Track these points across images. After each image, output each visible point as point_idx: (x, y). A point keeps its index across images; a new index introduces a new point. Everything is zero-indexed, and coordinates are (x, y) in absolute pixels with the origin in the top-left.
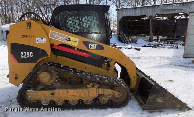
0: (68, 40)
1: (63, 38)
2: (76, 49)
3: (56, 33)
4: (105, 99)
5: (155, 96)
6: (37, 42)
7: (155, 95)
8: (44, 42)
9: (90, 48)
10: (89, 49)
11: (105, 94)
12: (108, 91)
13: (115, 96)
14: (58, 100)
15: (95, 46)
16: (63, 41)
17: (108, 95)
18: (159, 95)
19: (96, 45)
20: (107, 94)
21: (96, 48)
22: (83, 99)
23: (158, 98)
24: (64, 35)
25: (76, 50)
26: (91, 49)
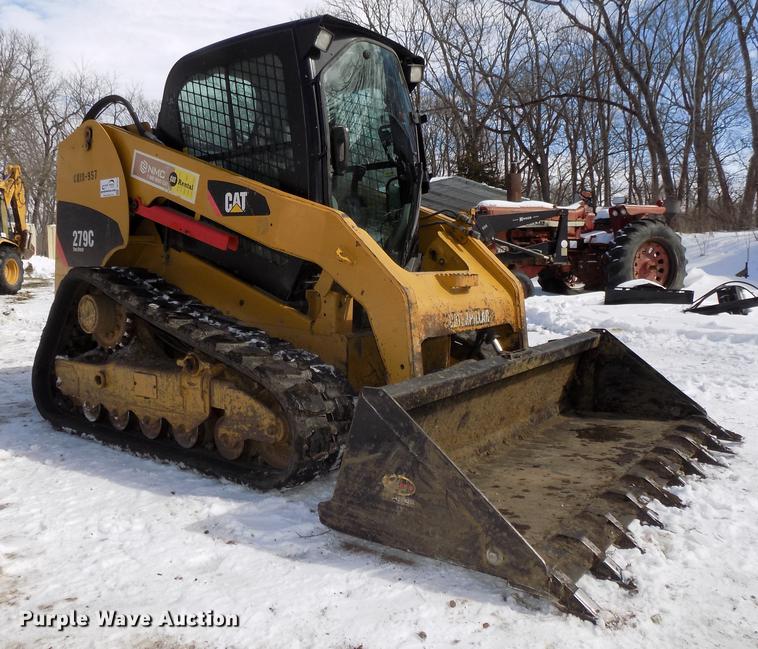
0: (173, 179)
1: (162, 174)
2: (197, 217)
3: (147, 159)
4: (228, 433)
5: (372, 457)
6: (102, 195)
7: (371, 452)
8: (115, 194)
9: (228, 210)
10: (225, 214)
11: (228, 413)
12: (238, 398)
13: (260, 429)
14: (114, 407)
15: (241, 198)
16: (161, 185)
17: (237, 417)
18: (390, 460)
19: (244, 194)
20: (235, 412)
21: (244, 208)
22: (169, 417)
23: (389, 473)
24: (164, 162)
25: (195, 222)
26: (230, 214)
